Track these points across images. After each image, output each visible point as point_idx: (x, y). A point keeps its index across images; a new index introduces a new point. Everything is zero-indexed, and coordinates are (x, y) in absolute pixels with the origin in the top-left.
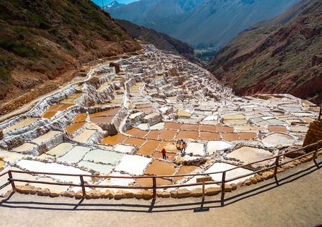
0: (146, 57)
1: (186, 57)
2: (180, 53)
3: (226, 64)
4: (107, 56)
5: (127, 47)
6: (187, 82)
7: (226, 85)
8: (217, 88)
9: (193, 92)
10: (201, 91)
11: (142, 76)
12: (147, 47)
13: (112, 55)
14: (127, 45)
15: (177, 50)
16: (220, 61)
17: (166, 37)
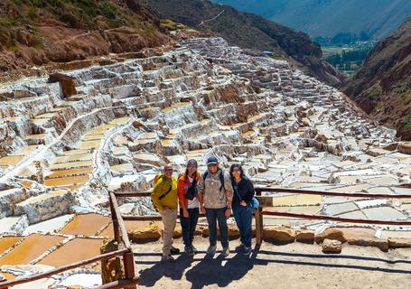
0: (165, 61)
1: (302, 63)
2: (289, 54)
3: (387, 75)
4: (60, 60)
5: (121, 42)
6: (263, 115)
7: (383, 122)
8: (353, 129)
9: (269, 138)
10: (294, 136)
11: (133, 103)
12: (208, 42)
13: (75, 57)
14: (121, 36)
15: (283, 47)
16: (375, 70)
17: (258, 21)
